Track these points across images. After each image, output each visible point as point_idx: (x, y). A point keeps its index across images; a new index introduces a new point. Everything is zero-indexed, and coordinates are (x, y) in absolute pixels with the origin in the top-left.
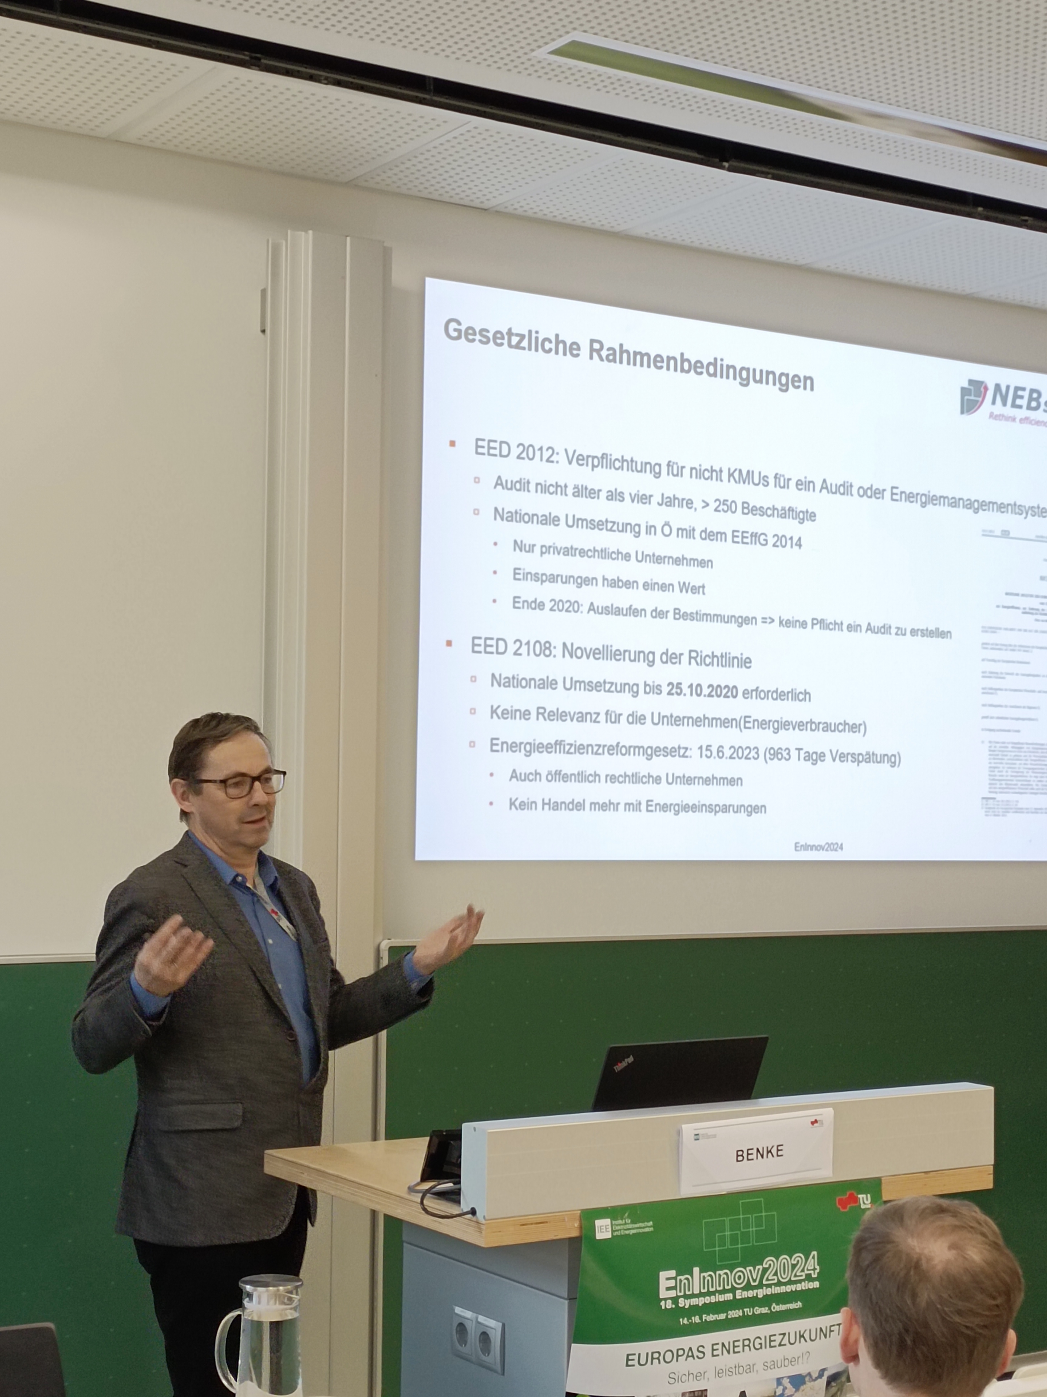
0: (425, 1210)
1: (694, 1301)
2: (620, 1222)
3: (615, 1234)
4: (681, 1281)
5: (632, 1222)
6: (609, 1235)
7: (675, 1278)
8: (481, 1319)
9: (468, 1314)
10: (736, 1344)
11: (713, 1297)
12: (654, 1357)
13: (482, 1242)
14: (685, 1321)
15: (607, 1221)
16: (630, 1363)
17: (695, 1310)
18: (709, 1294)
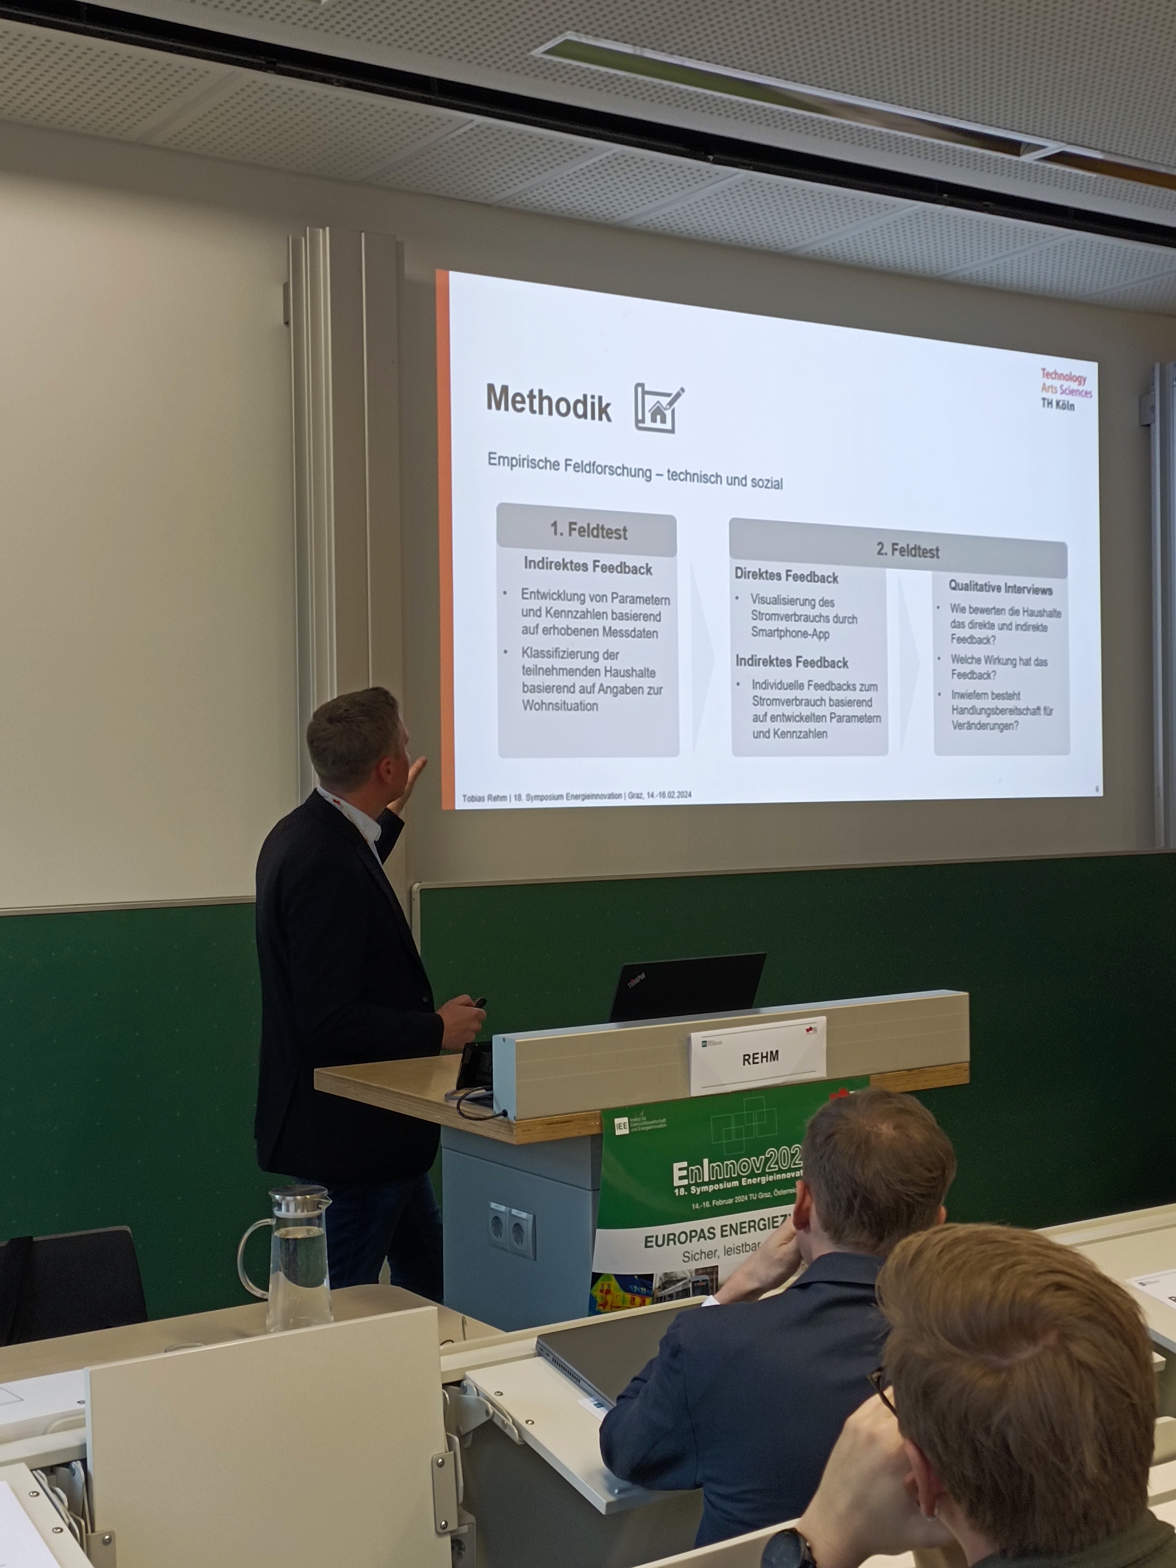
0: (461, 1114)
1: (705, 1188)
2: (636, 1119)
3: (633, 1130)
4: (692, 1170)
5: (648, 1120)
6: (626, 1131)
7: (686, 1169)
8: (514, 1212)
9: (503, 1208)
10: (743, 1225)
11: (721, 1185)
12: (670, 1239)
13: (514, 1142)
14: (697, 1207)
15: (626, 1120)
16: (649, 1244)
17: (705, 1196)
18: (718, 1181)
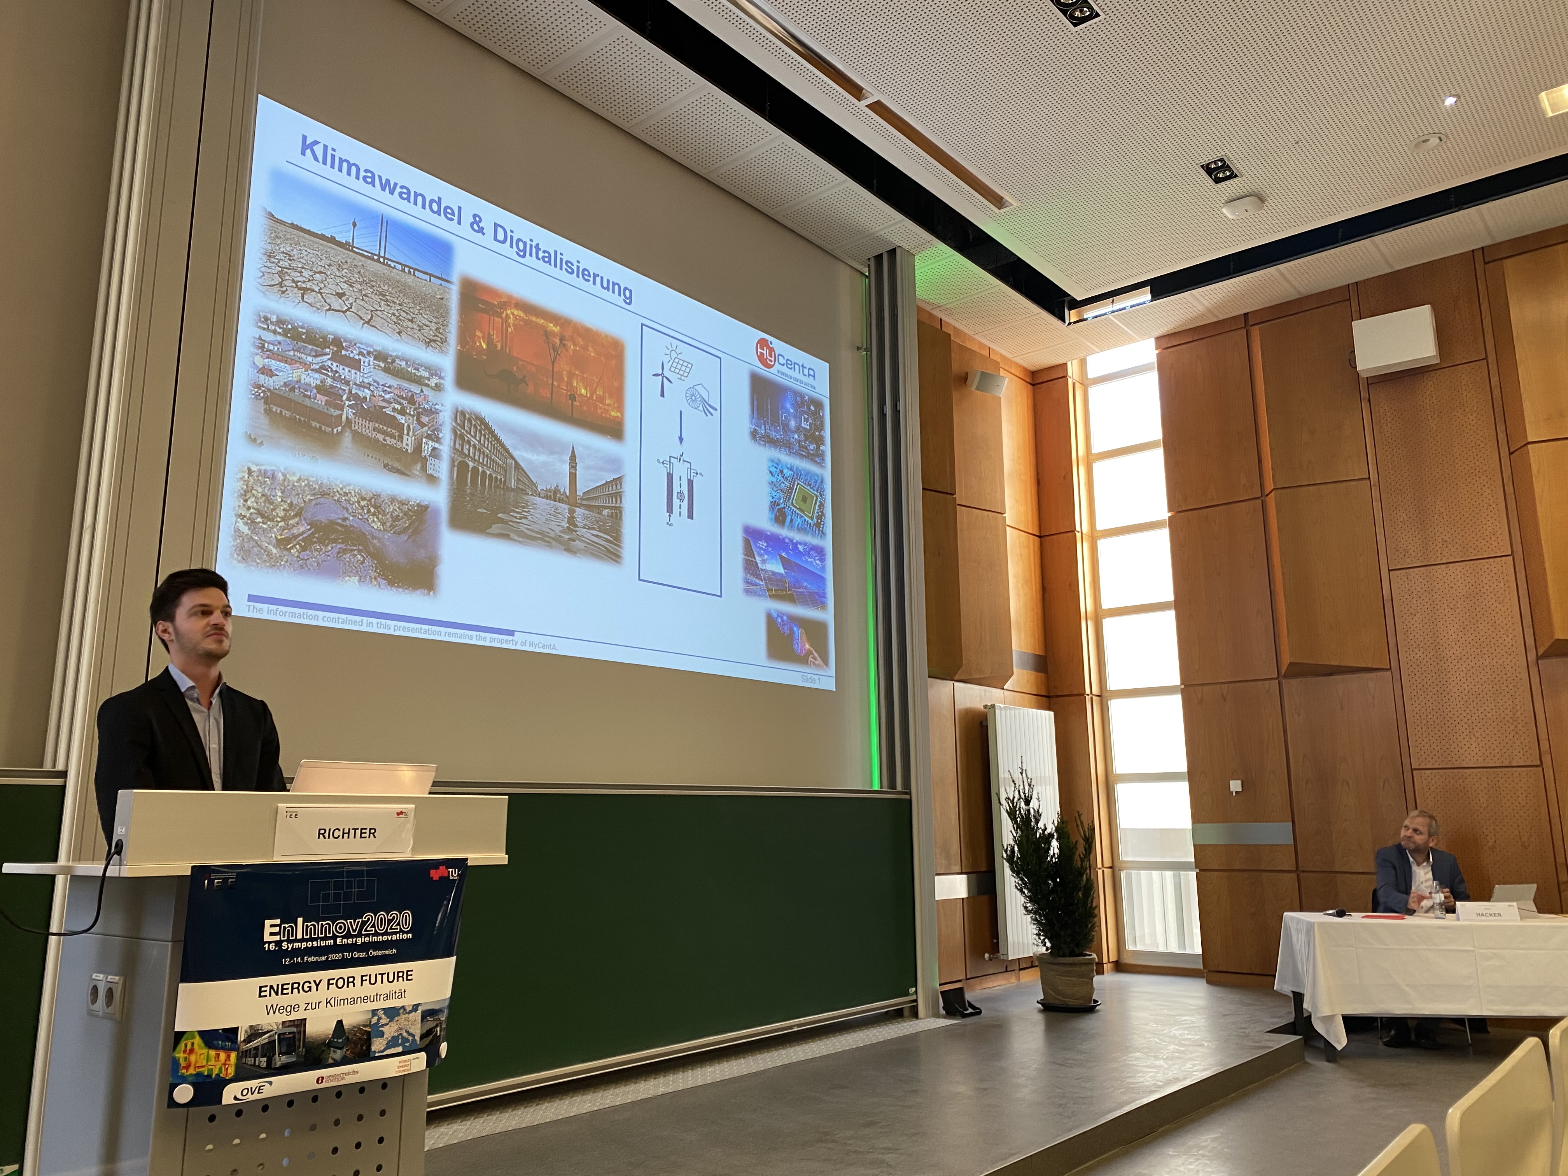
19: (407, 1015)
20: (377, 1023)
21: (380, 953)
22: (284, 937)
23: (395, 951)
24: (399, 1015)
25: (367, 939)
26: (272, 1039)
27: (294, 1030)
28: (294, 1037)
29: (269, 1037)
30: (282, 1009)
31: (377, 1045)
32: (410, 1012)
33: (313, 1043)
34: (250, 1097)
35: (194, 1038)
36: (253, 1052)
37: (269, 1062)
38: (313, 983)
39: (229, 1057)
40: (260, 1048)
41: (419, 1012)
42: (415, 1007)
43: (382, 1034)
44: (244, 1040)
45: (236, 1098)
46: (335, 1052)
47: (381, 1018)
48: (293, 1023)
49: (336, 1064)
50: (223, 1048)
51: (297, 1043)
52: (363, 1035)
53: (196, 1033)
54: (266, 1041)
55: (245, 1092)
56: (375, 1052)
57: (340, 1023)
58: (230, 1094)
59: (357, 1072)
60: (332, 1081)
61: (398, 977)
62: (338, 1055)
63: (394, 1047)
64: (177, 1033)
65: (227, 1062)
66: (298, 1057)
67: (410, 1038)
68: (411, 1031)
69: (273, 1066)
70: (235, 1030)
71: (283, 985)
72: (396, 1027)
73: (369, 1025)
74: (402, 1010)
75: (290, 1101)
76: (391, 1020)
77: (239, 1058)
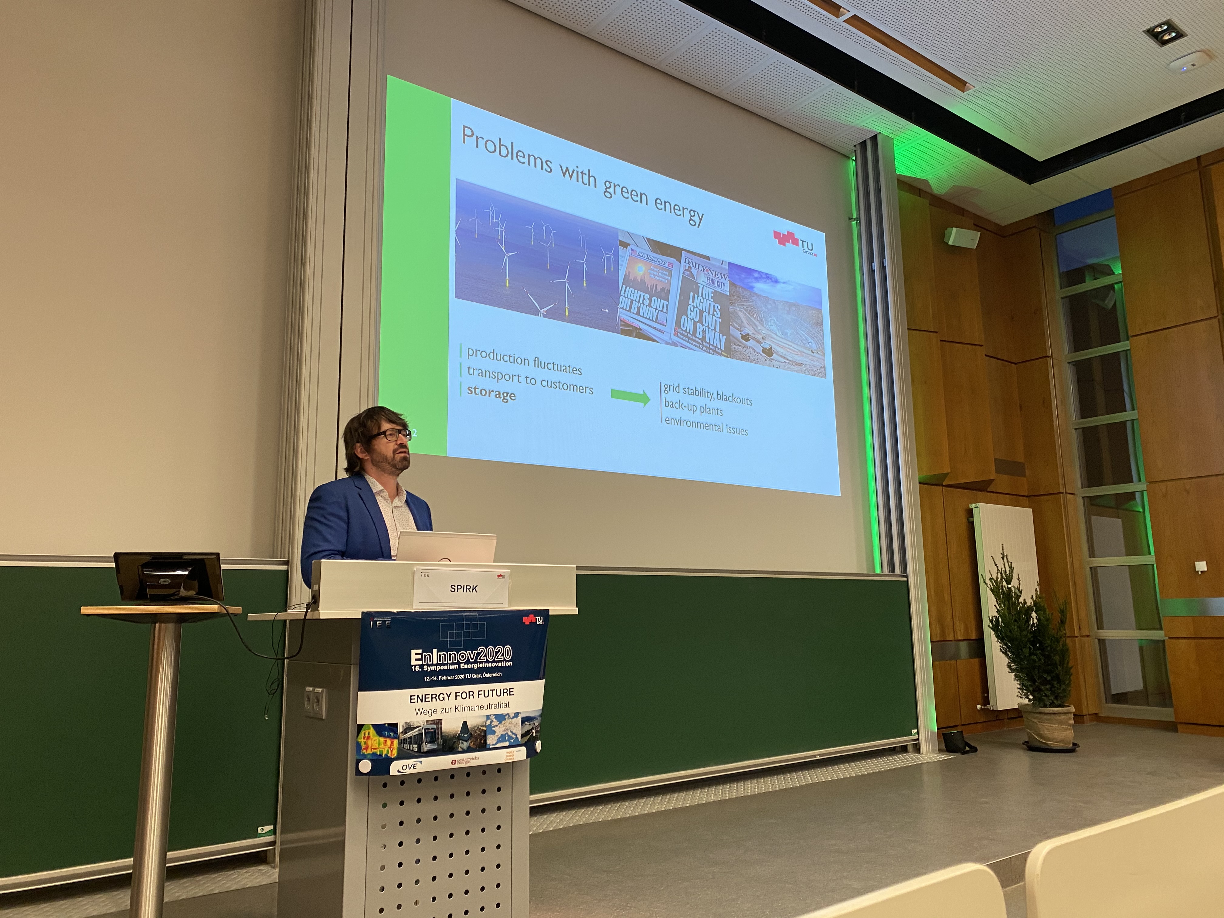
19: (510, 720)
20: (490, 725)
21: (491, 675)
22: (425, 662)
23: (500, 674)
24: (505, 719)
25: (481, 666)
26: (420, 732)
27: (435, 726)
28: (435, 731)
29: (419, 730)
30: (425, 712)
31: (491, 740)
32: (513, 718)
33: (448, 736)
34: (408, 771)
35: (369, 729)
36: (408, 740)
37: (419, 748)
38: (445, 695)
39: (392, 743)
40: (413, 737)
41: (519, 718)
42: (517, 715)
43: (494, 733)
44: (402, 732)
45: (399, 771)
46: (462, 743)
47: (493, 721)
48: (434, 722)
49: (464, 751)
50: (389, 737)
51: (437, 736)
52: (481, 733)
53: (371, 726)
54: (417, 733)
55: (405, 767)
56: (490, 745)
57: (465, 723)
58: (396, 768)
59: (478, 758)
60: (462, 763)
61: (504, 693)
62: (465, 745)
63: (503, 742)
64: (358, 725)
65: (392, 747)
66: (438, 745)
67: (514, 736)
68: (514, 731)
69: (422, 751)
70: (396, 725)
71: (425, 695)
72: (504, 728)
73: (485, 726)
74: (507, 716)
75: (436, 776)
76: (500, 723)
77: (400, 744)
